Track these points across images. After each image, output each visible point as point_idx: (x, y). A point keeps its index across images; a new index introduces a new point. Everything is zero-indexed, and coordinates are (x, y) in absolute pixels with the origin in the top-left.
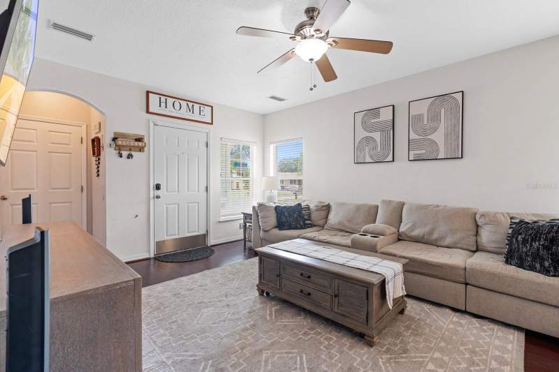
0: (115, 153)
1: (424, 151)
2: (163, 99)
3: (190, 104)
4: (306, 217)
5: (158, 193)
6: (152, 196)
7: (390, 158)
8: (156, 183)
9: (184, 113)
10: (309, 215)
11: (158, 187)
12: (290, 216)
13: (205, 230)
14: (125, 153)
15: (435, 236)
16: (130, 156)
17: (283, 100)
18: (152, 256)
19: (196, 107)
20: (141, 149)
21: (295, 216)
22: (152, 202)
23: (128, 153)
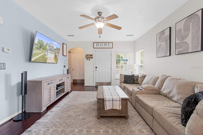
0: (86, 59)
1: (182, 49)
2: (97, 44)
3: (105, 43)
4: (135, 80)
5: (96, 69)
6: (95, 70)
7: (168, 54)
8: (96, 66)
9: (104, 46)
10: (137, 79)
11: (96, 68)
12: (128, 79)
13: (110, 81)
14: (88, 59)
15: (171, 95)
16: (89, 60)
17: (133, 35)
18: (95, 86)
19: (107, 44)
20: (92, 58)
21: (130, 79)
22: (95, 71)
23: (89, 59)
